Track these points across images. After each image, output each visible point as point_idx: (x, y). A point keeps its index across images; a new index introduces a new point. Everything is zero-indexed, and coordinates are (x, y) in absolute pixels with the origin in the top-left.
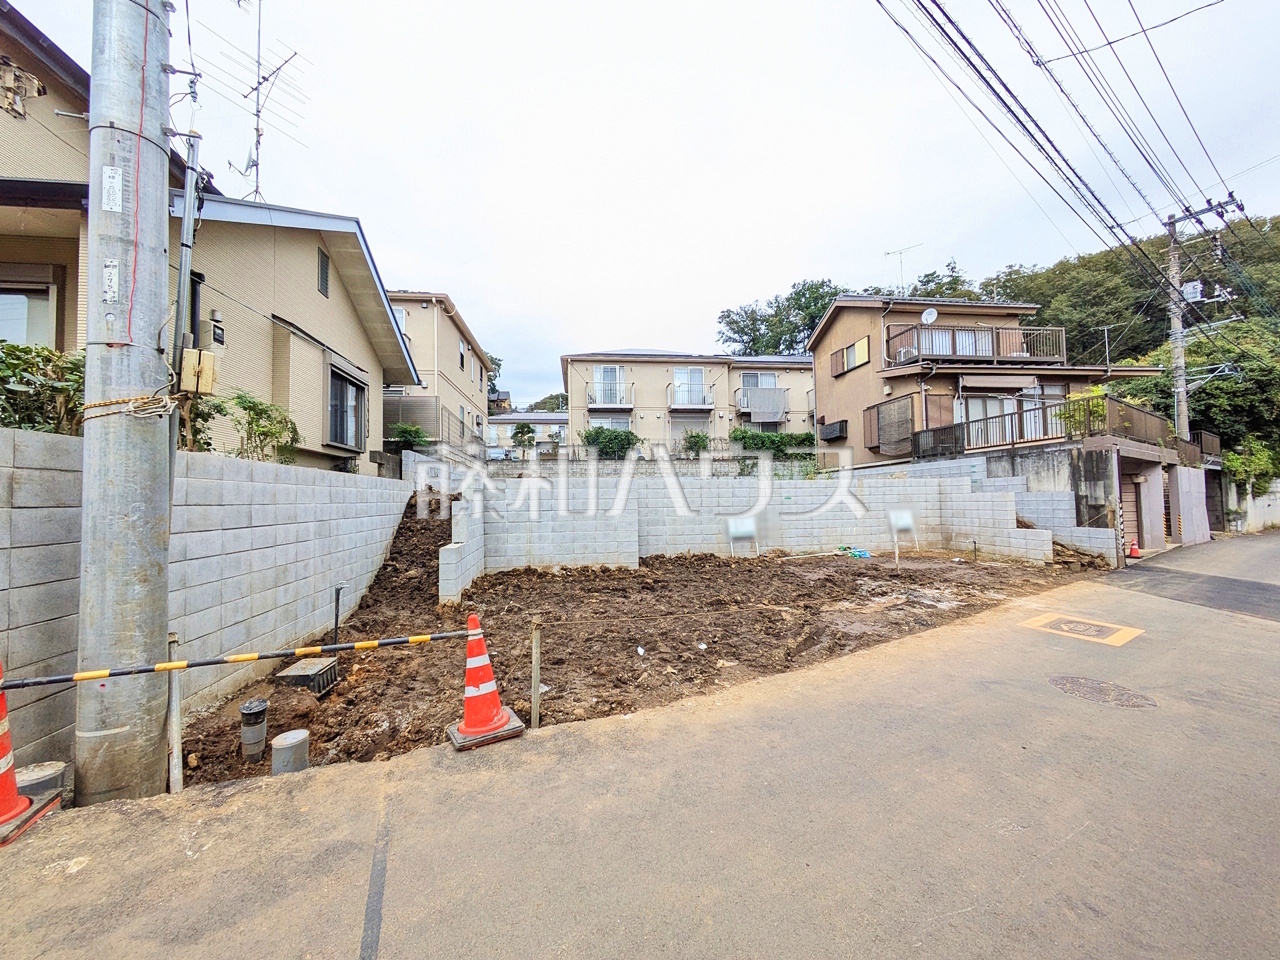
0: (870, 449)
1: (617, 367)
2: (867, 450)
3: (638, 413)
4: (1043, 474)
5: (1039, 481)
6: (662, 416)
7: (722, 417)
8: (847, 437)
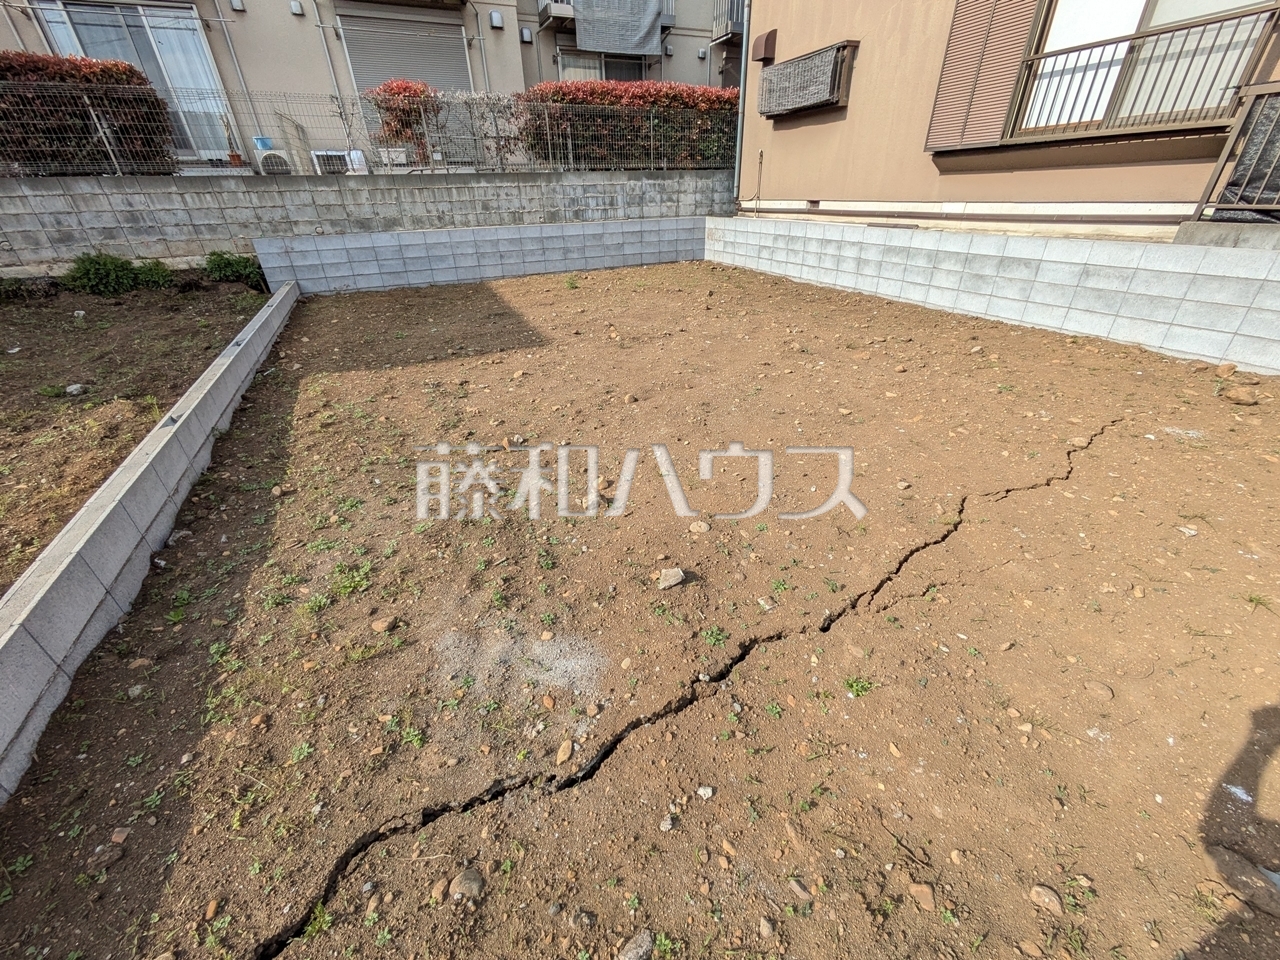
0: (939, 155)
2: (928, 156)
6: (310, 11)
7: (501, 28)
8: (844, 108)
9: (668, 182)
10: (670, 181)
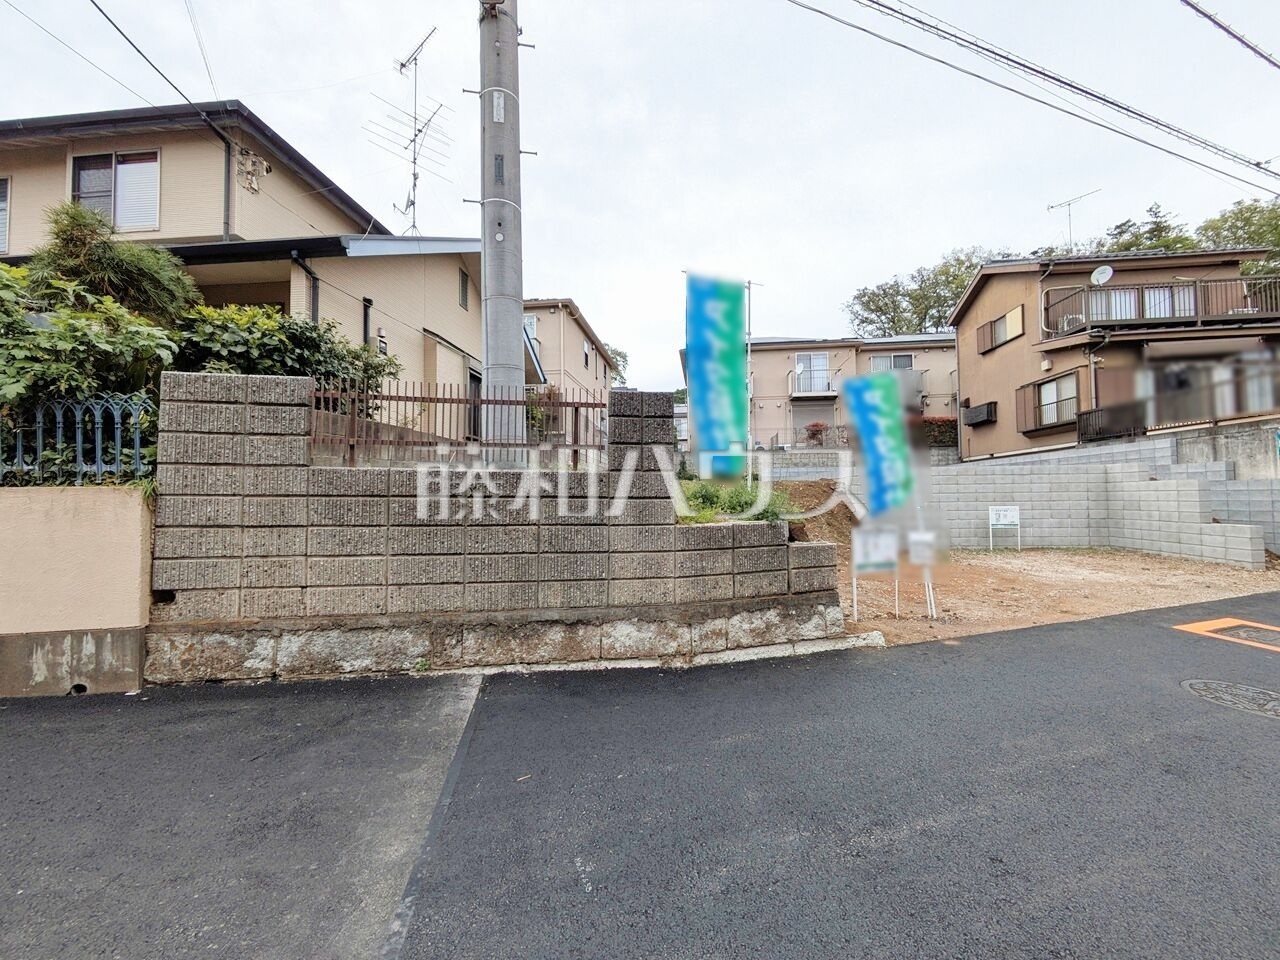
0: (1024, 433)
2: (1021, 434)
3: (758, 403)
4: (1259, 457)
5: (1253, 466)
6: (783, 406)
8: (996, 421)
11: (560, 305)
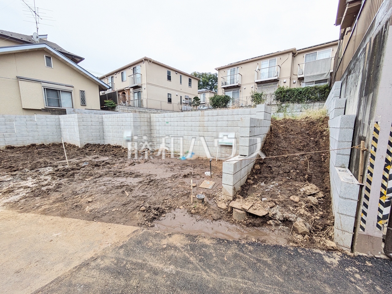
1: (236, 67)
3: (243, 87)
6: (254, 86)
7: (285, 82)
9: (309, 104)
10: (311, 104)
11: (143, 60)
